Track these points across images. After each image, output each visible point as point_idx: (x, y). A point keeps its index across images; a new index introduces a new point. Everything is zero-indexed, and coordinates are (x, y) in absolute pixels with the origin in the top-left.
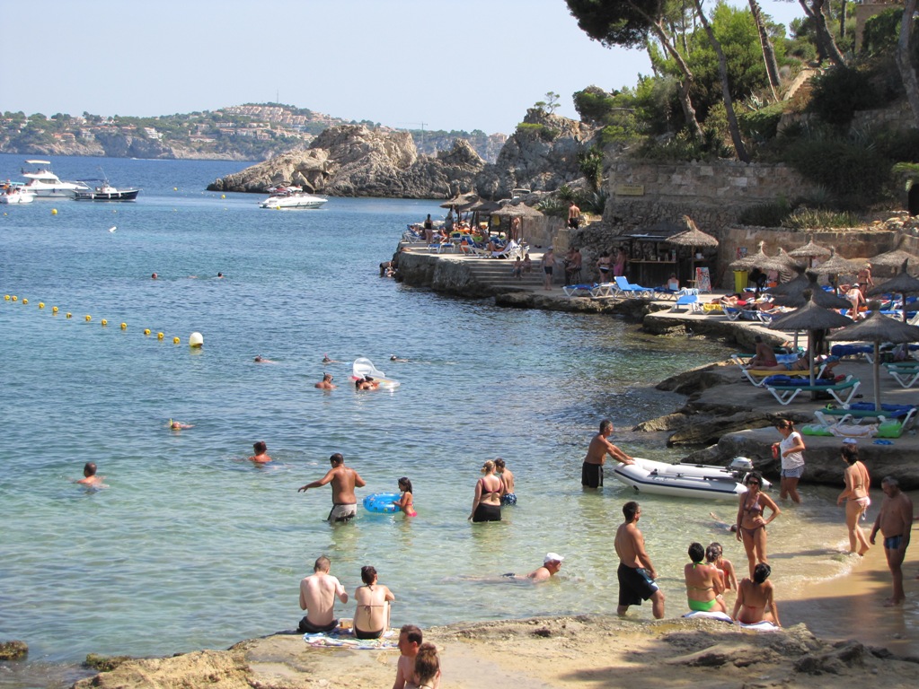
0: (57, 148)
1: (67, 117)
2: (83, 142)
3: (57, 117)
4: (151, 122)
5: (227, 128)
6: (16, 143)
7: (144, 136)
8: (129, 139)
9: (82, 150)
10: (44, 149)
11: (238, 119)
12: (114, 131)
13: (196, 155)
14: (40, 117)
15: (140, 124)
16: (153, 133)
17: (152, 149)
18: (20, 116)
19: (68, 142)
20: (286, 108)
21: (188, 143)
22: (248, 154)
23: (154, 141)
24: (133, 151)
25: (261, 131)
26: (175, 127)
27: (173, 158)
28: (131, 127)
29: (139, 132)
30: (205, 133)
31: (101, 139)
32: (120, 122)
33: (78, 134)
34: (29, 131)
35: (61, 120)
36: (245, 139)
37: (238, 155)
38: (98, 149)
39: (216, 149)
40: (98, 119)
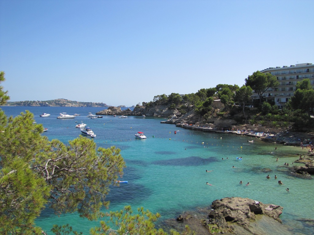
0: (34, 105)
1: (35, 101)
2: (37, 105)
3: (34, 101)
4: (47, 101)
5: (57, 102)
6: (28, 105)
7: (46, 103)
8: (44, 104)
9: (37, 106)
10: (32, 106)
11: (59, 101)
12: (42, 103)
13: (53, 106)
14: (31, 101)
15: (45, 102)
16: (47, 103)
17: (47, 105)
18: (28, 101)
19: (35, 105)
20: (64, 99)
21: (52, 104)
22: (60, 106)
23: (47, 104)
24: (44, 106)
25: (62, 103)
26: (50, 102)
27: (50, 106)
28: (44, 102)
29: (45, 103)
30: (54, 103)
31: (40, 104)
32: (42, 102)
33: (37, 103)
34: (30, 103)
35: (34, 102)
36: (60, 104)
37: (59, 106)
38: (40, 105)
39: (56, 105)
40: (39, 101)
